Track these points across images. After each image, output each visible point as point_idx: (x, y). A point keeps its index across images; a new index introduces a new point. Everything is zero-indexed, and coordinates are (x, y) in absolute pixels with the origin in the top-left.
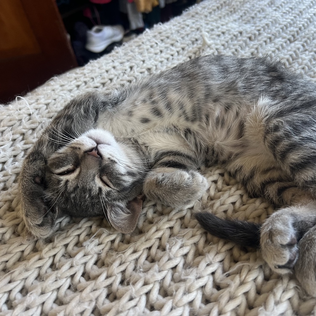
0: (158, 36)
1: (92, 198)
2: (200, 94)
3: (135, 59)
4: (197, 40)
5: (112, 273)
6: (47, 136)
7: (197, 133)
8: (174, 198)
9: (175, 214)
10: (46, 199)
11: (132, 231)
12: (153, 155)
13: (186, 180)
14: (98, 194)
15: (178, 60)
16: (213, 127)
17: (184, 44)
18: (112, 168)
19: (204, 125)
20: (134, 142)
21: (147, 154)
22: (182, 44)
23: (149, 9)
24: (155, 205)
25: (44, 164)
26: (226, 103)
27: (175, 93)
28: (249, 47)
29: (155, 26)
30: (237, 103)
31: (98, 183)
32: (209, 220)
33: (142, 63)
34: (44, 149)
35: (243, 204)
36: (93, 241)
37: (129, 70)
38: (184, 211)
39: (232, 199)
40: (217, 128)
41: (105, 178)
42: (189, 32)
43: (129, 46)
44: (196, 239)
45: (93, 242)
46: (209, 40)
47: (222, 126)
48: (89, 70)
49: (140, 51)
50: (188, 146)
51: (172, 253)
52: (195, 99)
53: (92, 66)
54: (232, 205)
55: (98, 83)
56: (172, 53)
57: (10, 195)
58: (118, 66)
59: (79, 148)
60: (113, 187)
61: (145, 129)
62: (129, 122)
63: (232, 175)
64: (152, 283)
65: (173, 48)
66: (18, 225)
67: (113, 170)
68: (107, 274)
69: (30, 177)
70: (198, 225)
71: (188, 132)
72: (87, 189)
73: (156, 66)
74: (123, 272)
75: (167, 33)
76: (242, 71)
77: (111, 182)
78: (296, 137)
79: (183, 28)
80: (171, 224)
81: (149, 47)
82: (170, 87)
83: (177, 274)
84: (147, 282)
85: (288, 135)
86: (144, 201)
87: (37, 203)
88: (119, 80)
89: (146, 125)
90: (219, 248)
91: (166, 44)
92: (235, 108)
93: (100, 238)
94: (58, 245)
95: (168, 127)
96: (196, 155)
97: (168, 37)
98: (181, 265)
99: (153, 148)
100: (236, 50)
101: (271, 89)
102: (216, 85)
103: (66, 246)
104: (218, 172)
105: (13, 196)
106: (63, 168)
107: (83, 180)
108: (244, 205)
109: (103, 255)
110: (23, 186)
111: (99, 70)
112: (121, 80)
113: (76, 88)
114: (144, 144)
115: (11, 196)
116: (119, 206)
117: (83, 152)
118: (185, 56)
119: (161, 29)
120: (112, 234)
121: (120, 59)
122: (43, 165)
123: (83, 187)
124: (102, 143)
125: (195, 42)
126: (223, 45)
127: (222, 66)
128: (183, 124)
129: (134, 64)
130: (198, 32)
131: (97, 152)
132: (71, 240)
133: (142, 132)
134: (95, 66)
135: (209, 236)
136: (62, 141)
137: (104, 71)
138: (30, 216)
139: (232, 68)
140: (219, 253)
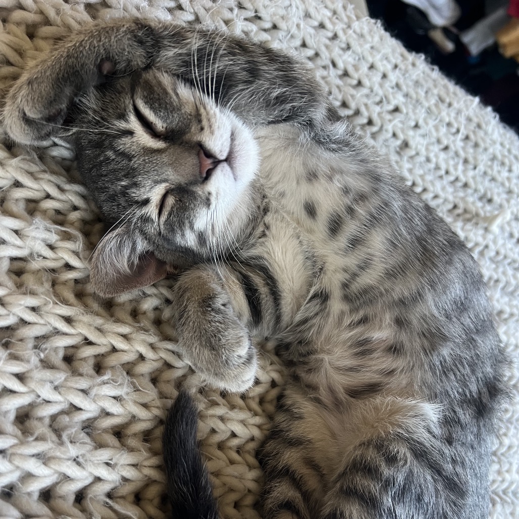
0: (472, 126)
1: (124, 193)
2: (400, 289)
3: (415, 107)
4: (490, 201)
5: (11, 304)
6: (197, 45)
7: (328, 314)
8: (195, 346)
9: (169, 350)
10: (80, 100)
11: (102, 295)
12: (254, 252)
13: (235, 354)
14: (137, 202)
15: (443, 189)
16: (350, 338)
17: (475, 182)
18: (195, 206)
19: (347, 321)
20: (262, 208)
21: (252, 241)
22: (474, 178)
23: (509, 52)
24: (168, 302)
25: (143, 66)
26: (402, 342)
27: (383, 243)
28: (510, 300)
29: (489, 109)
30: (409, 362)
31: (156, 194)
32: (184, 423)
33: (413, 124)
34: (170, 53)
35: (239, 450)
36: (49, 231)
37: (391, 107)
38: (181, 362)
39: (238, 429)
40: (350, 347)
41: (171, 200)
42: (499, 179)
43: (434, 81)
44: (144, 415)
45: (49, 233)
46: (498, 226)
47: (358, 354)
48: (362, 28)
49: (434, 108)
50: (298, 309)
51: (98, 390)
52: (388, 284)
53: (370, 31)
54: (229, 434)
55: (344, 62)
56: (452, 170)
57: (58, 12)
58: (391, 81)
59: (202, 129)
60: (162, 222)
61: (295, 215)
62: (295, 182)
63: (280, 403)
64: (29, 388)
65: (460, 167)
66: (9, 63)
67: (192, 209)
68: (4, 296)
69: (105, 50)
70: (170, 403)
71: (323, 297)
72: (133, 177)
73: (417, 154)
74: (23, 322)
75: (483, 140)
76: (470, 342)
77: (170, 214)
78: (390, 500)
79: (503, 164)
80: (149, 354)
81: (447, 120)
82: (392, 225)
83: (65, 419)
84: (26, 378)
85: (387, 484)
86: (167, 278)
87: (62, 91)
88: (365, 100)
89: (303, 215)
90: (146, 463)
91: (464, 148)
92: (399, 363)
93: (62, 240)
94: (9, 169)
95: (317, 257)
96: (287, 327)
97: (476, 145)
98: (84, 416)
99: (266, 247)
100: (497, 281)
101: (457, 409)
102: (429, 310)
103: (17, 184)
104: (275, 376)
105: (58, 20)
106: (152, 112)
107: (147, 165)
108: (238, 452)
109: (35, 265)
110: (81, 45)
111: (369, 49)
112: (366, 105)
113: (316, 24)
114: (267, 227)
115: (56, 17)
116: (134, 244)
117: (199, 139)
118: (455, 197)
119: (487, 124)
120: (79, 258)
121: (405, 79)
122: (138, 64)
123: (134, 169)
124: (232, 168)
125: (485, 200)
126: (498, 253)
127: (466, 298)
128: (333, 281)
129: (405, 111)
130: (504, 196)
131: (211, 167)
132: (33, 188)
133: (288, 213)
134: (372, 37)
135: (159, 432)
136: (200, 80)
137: (370, 60)
138: (32, 89)
139: (470, 317)
140: (137, 468)
